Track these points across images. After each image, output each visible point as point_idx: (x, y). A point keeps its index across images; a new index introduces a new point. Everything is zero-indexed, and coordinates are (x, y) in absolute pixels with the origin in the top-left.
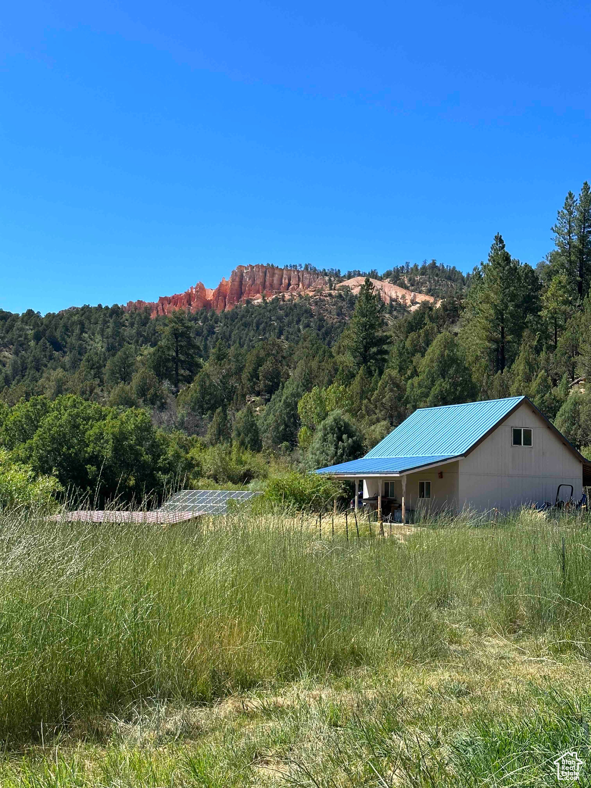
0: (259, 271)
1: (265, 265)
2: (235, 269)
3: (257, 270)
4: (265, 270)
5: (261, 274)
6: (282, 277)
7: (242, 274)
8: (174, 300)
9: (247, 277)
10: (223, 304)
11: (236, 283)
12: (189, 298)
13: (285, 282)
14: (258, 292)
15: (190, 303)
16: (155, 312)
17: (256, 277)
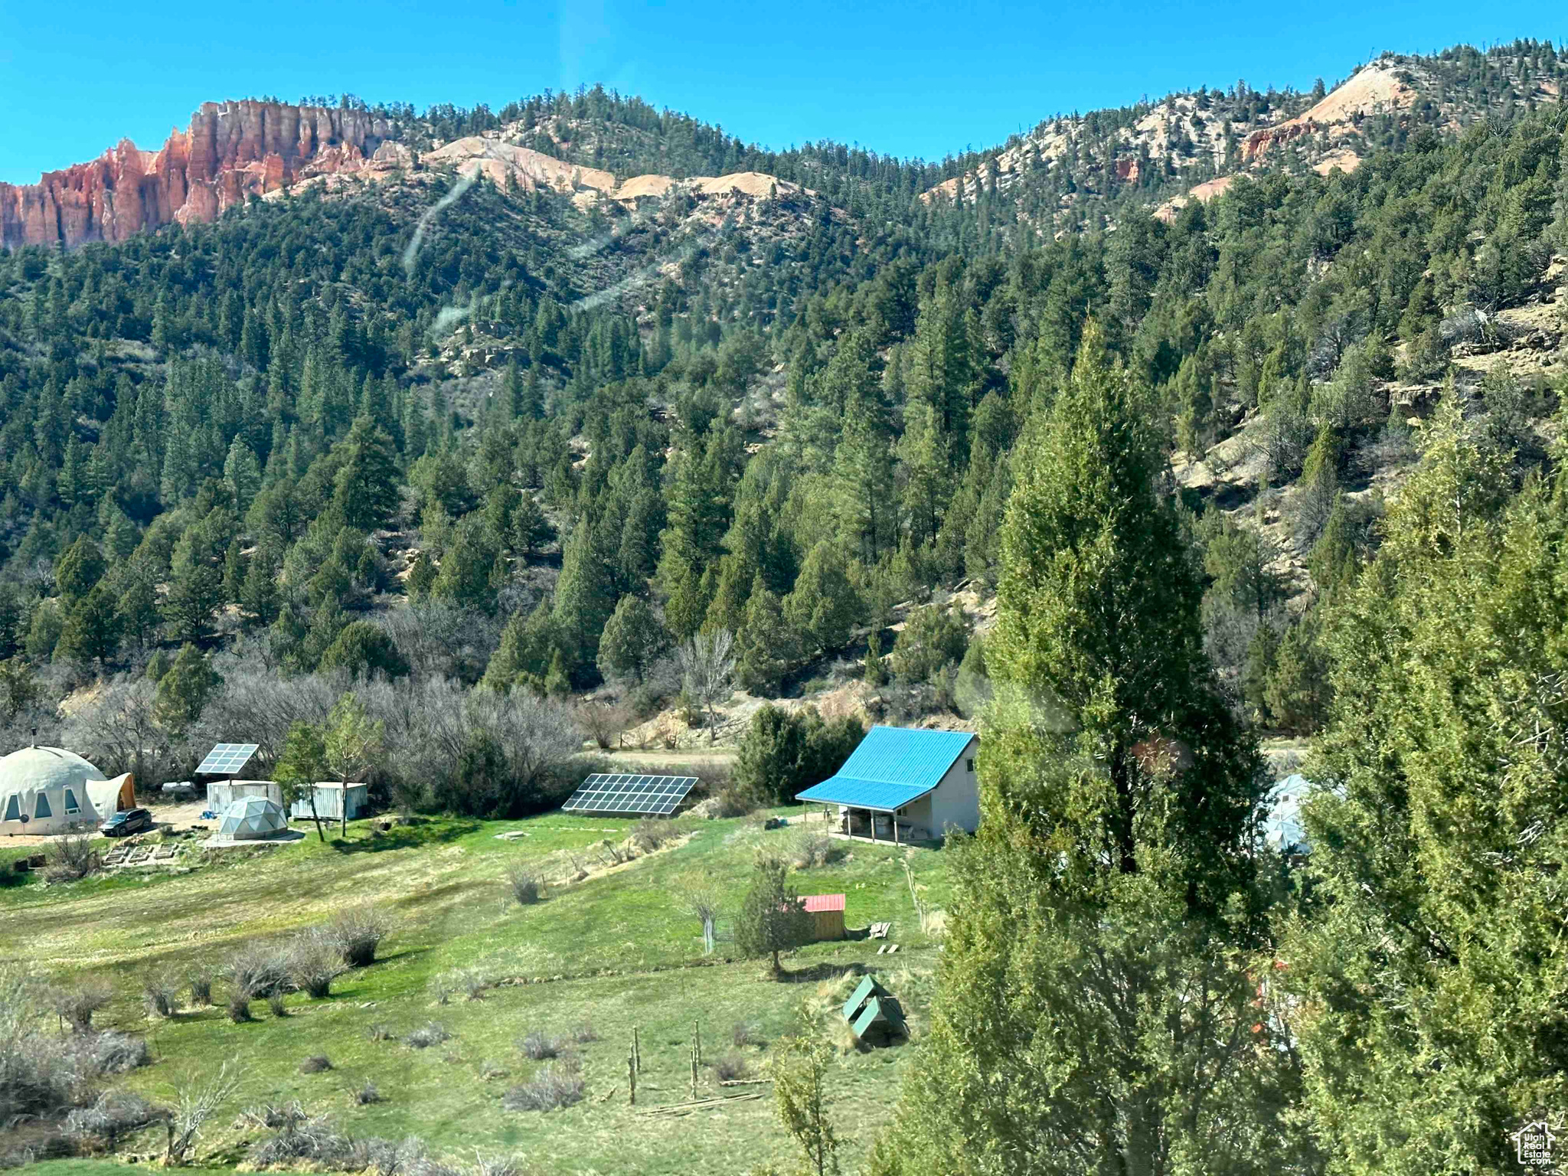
0: (248, 114)
1: (260, 100)
2: (200, 110)
3: (245, 110)
4: (259, 110)
5: (253, 119)
6: (298, 121)
7: (214, 122)
8: (76, 178)
9: (225, 126)
10: (180, 184)
11: (204, 140)
12: (107, 175)
13: (305, 133)
14: (252, 156)
15: (109, 183)
16: (37, 205)
17: (245, 126)
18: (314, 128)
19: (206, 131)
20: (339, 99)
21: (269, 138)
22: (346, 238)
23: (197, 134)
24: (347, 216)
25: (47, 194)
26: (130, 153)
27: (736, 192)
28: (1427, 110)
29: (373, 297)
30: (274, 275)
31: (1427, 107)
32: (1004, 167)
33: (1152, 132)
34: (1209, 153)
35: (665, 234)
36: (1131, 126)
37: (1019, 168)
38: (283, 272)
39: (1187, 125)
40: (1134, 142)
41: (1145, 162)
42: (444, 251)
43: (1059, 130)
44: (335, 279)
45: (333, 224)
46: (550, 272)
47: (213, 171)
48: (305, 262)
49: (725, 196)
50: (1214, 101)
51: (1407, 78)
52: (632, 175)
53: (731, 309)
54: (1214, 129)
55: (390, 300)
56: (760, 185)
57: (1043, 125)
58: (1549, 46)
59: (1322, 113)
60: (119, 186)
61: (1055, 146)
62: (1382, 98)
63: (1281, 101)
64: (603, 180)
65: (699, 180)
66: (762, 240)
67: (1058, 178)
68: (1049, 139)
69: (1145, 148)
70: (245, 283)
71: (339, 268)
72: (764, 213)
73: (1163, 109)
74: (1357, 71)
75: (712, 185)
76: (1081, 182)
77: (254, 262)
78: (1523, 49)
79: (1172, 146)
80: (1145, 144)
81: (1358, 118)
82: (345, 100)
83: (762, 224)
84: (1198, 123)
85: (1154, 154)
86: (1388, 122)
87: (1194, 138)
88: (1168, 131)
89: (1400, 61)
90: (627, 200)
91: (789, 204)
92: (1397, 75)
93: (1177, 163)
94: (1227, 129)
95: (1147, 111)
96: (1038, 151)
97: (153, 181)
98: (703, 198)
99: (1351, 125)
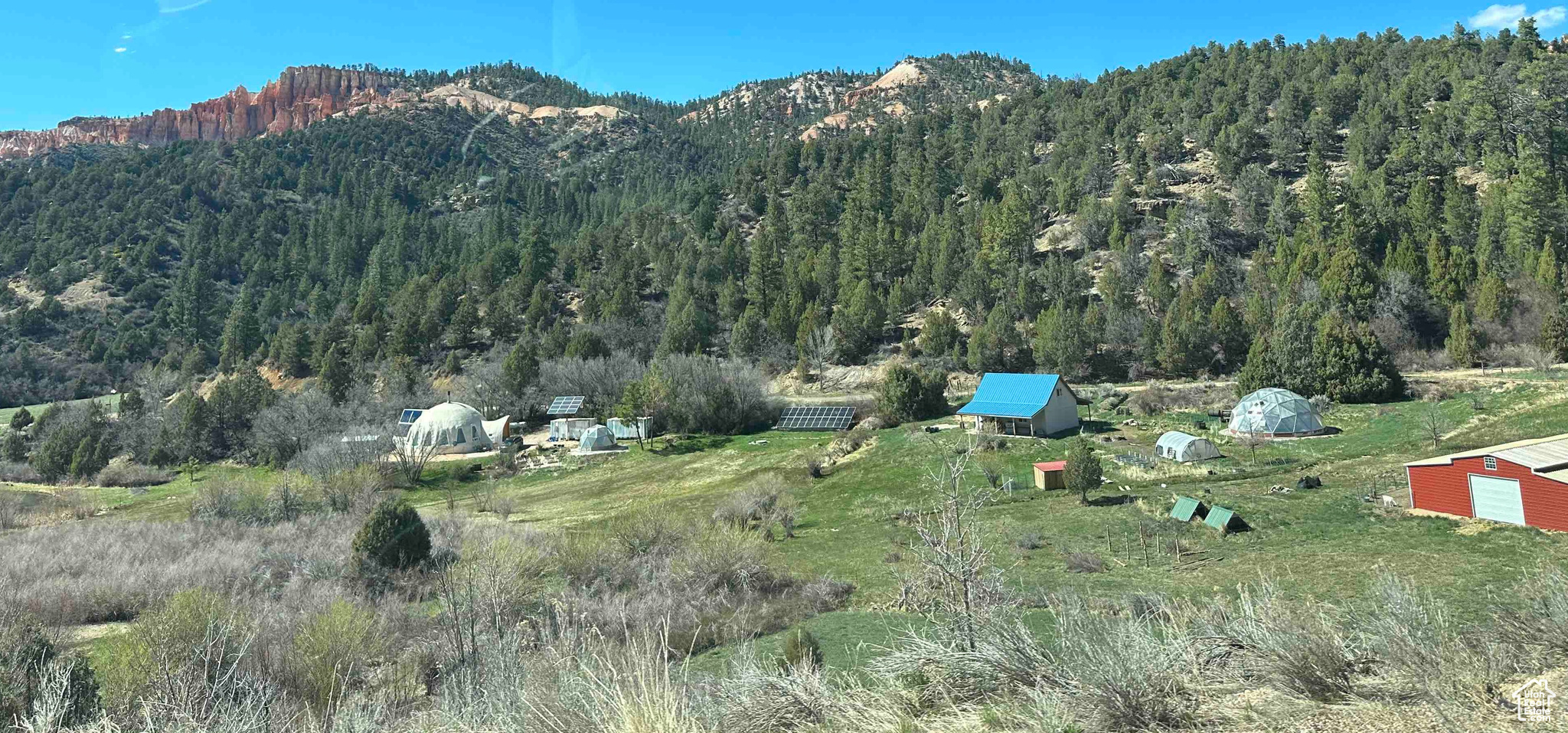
0: (312, 73)
1: (319, 65)
2: (285, 70)
3: (311, 71)
4: (319, 71)
5: (315, 75)
6: (340, 78)
7: (293, 76)
8: (210, 106)
9: (298, 80)
10: (271, 110)
11: (287, 87)
12: (229, 104)
13: (344, 84)
14: (313, 95)
15: (230, 109)
16: (188, 121)
17: (310, 80)
18: (349, 81)
19: (288, 82)
20: (364, 66)
21: (323, 86)
22: (386, 138)
23: (283, 83)
24: (385, 126)
25: (194, 115)
26: (242, 92)
27: (597, 115)
28: (934, 84)
29: (404, 169)
30: (347, 157)
31: (934, 82)
32: (721, 107)
33: (797, 91)
34: (826, 102)
35: (559, 136)
36: (786, 88)
37: (728, 106)
38: (353, 156)
39: (814, 87)
40: (788, 95)
41: (795, 105)
42: (441, 145)
43: (748, 89)
44: (383, 159)
45: (378, 130)
46: (499, 156)
47: (290, 105)
48: (364, 151)
49: (591, 117)
50: (826, 77)
51: (921, 68)
52: (539, 106)
53: (599, 174)
54: (827, 90)
55: (415, 170)
56: (611, 113)
57: (741, 86)
58: (986, 54)
59: (884, 83)
60: (236, 111)
61: (747, 97)
62: (911, 77)
63: (859, 77)
64: (522, 108)
65: (576, 109)
66: (612, 140)
67: (751, 113)
68: (743, 93)
69: (794, 98)
70: (330, 161)
71: (384, 154)
72: (612, 126)
73: (801, 80)
74: (897, 64)
75: (582, 112)
76: (763, 114)
77: (335, 151)
78: (974, 56)
79: (807, 98)
80: (794, 96)
81: (901, 86)
82: (367, 66)
83: (612, 132)
84: (819, 87)
85: (799, 101)
86: (916, 89)
87: (818, 94)
88: (805, 90)
89: (917, 60)
90: (537, 119)
91: (625, 121)
92: (916, 66)
93: (811, 106)
94: (834, 90)
95: (793, 80)
96: (738, 99)
97: (256, 108)
98: (580, 118)
99: (897, 90)
